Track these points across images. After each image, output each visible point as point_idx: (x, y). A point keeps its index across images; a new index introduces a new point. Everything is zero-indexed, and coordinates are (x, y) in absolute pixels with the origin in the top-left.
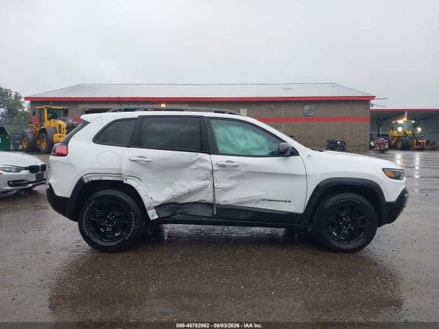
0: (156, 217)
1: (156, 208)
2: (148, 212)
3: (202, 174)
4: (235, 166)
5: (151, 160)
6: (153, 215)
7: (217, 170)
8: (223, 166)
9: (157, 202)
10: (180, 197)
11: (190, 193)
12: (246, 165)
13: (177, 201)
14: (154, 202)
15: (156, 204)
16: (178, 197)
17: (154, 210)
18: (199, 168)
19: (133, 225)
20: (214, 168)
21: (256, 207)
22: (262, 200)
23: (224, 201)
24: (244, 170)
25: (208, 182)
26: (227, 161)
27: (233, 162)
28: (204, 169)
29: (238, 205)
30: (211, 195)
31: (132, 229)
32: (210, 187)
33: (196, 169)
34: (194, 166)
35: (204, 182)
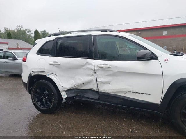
0: (66, 96)
1: (66, 91)
2: (61, 93)
3: (90, 72)
4: (109, 68)
5: (60, 64)
6: (64, 95)
7: (98, 70)
8: (101, 67)
9: (66, 88)
10: (78, 85)
11: (84, 84)
12: (116, 67)
13: (77, 88)
14: (64, 88)
15: (66, 89)
16: (77, 86)
17: (65, 93)
18: (87, 69)
19: (53, 101)
20: (96, 69)
21: (124, 96)
22: (128, 92)
23: (104, 90)
24: (116, 70)
25: (93, 78)
26: (104, 64)
27: (107, 65)
28: (90, 69)
29: (113, 93)
30: (96, 85)
31: (53, 102)
32: (95, 81)
33: (86, 69)
34: (85, 67)
35: (91, 77)
